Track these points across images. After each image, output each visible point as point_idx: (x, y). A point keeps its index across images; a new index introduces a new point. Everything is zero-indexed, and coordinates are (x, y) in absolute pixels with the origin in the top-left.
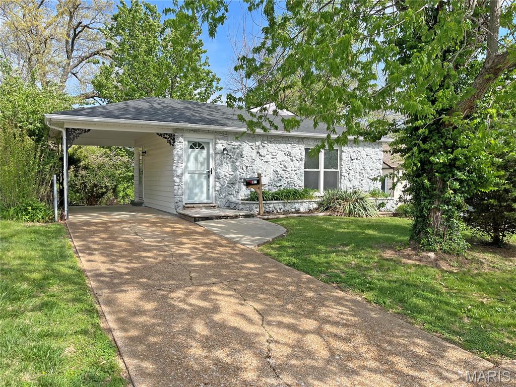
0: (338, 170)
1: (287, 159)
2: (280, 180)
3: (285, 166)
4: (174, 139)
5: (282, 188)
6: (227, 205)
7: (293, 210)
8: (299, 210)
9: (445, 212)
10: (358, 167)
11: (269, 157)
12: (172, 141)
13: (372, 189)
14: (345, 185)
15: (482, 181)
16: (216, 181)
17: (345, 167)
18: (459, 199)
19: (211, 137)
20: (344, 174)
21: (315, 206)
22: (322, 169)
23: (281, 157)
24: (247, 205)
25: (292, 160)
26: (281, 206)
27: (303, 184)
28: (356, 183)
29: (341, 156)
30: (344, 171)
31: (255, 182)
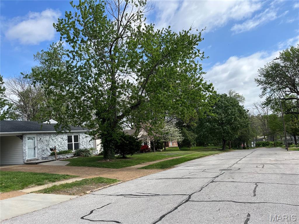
0: (79, 142)
1: (61, 140)
2: (60, 148)
3: (61, 143)
4: (22, 137)
5: (60, 150)
6: (42, 158)
7: (66, 157)
8: (68, 157)
9: (111, 150)
10: (85, 140)
11: (56, 140)
12: (21, 138)
13: (90, 147)
14: (81, 147)
15: (117, 142)
16: (37, 150)
17: (81, 141)
18: (113, 147)
19: (35, 135)
20: (81, 143)
21: (73, 155)
22: (73, 142)
23: (60, 140)
24: (51, 158)
25: (63, 140)
26: (62, 156)
27: (67, 148)
28: (85, 146)
29: (79, 137)
30: (81, 142)
31: (54, 149)
